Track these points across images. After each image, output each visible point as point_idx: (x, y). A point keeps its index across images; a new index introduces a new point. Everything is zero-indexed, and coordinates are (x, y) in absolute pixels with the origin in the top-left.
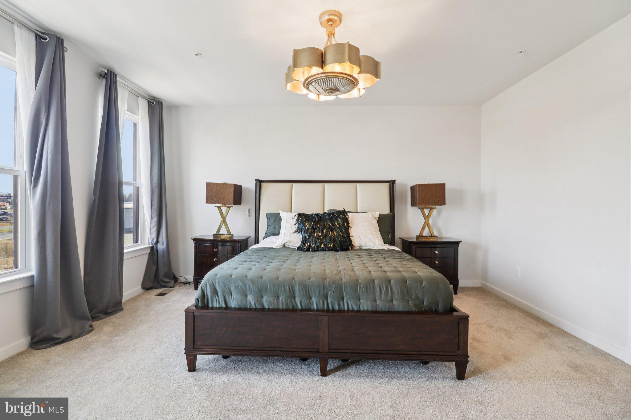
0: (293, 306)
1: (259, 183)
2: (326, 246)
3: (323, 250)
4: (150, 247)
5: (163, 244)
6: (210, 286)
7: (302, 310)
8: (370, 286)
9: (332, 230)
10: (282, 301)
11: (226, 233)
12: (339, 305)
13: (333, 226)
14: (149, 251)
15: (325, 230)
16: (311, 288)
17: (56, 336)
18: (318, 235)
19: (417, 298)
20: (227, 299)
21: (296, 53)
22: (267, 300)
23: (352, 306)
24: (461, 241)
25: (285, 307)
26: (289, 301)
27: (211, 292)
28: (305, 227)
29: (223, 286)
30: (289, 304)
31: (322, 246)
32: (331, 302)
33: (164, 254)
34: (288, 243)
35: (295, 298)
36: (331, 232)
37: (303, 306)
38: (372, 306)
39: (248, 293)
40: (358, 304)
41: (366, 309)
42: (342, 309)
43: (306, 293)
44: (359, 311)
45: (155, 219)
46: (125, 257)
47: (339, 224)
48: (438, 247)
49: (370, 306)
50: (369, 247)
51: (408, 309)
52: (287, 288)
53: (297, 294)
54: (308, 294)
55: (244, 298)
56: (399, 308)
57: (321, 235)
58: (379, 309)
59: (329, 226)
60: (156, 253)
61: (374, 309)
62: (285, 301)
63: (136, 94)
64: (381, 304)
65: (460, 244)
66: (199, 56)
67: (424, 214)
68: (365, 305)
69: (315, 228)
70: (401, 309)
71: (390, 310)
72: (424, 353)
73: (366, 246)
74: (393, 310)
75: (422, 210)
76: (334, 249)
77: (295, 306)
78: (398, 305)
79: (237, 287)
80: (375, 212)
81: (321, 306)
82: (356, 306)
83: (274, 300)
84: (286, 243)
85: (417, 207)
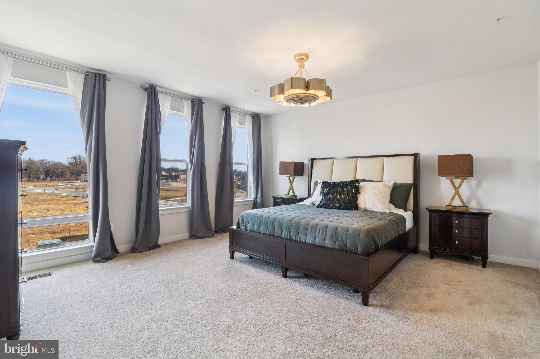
0: (273, 233)
1: (312, 160)
2: (333, 205)
3: (331, 208)
4: (254, 200)
5: (259, 199)
6: (242, 218)
7: (277, 237)
8: (314, 228)
9: (340, 194)
10: (269, 230)
11: (292, 194)
12: (295, 238)
13: (342, 191)
14: (253, 202)
15: (335, 194)
16: (283, 224)
17: (197, 235)
18: (329, 197)
19: (342, 240)
20: (247, 225)
21: (272, 89)
22: (262, 228)
23: (302, 240)
24: (491, 213)
25: (269, 234)
26: (272, 230)
27: (241, 221)
28: (324, 191)
29: (246, 218)
30: (271, 232)
31: (331, 205)
32: (292, 235)
33: (259, 205)
34: (315, 202)
35: (275, 230)
36: (339, 195)
37: (278, 235)
38: (312, 241)
39: (255, 223)
40: (305, 238)
41: (308, 242)
42: (297, 240)
43: (280, 228)
44: (305, 243)
45: (255, 184)
46: (234, 204)
47: (348, 191)
48: (465, 217)
49: (311, 241)
50: (372, 209)
51: (333, 247)
52: (271, 223)
53: (276, 228)
54: (281, 228)
55: (253, 226)
56: (327, 245)
57: (332, 198)
58: (316, 243)
59: (340, 191)
60: (256, 204)
61: (313, 243)
62: (270, 230)
63: (244, 113)
64: (318, 241)
65: (490, 216)
66: (257, 91)
67: (453, 184)
68: (309, 240)
69: (329, 192)
70: (329, 246)
71: (322, 245)
72: (338, 278)
73: (370, 208)
74: (324, 245)
75: (451, 180)
76: (339, 208)
77: (274, 234)
78: (328, 243)
79: (251, 219)
80: (391, 181)
81: (286, 236)
82: (304, 239)
83: (265, 229)
84: (314, 202)
85: (446, 178)
